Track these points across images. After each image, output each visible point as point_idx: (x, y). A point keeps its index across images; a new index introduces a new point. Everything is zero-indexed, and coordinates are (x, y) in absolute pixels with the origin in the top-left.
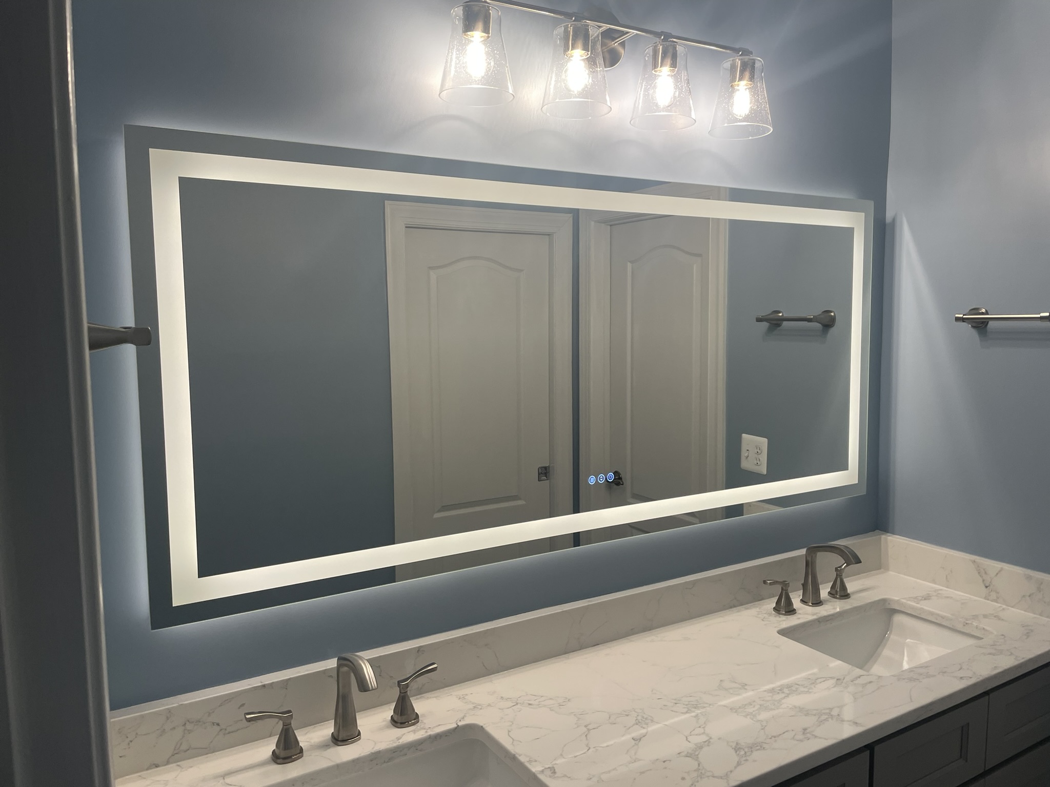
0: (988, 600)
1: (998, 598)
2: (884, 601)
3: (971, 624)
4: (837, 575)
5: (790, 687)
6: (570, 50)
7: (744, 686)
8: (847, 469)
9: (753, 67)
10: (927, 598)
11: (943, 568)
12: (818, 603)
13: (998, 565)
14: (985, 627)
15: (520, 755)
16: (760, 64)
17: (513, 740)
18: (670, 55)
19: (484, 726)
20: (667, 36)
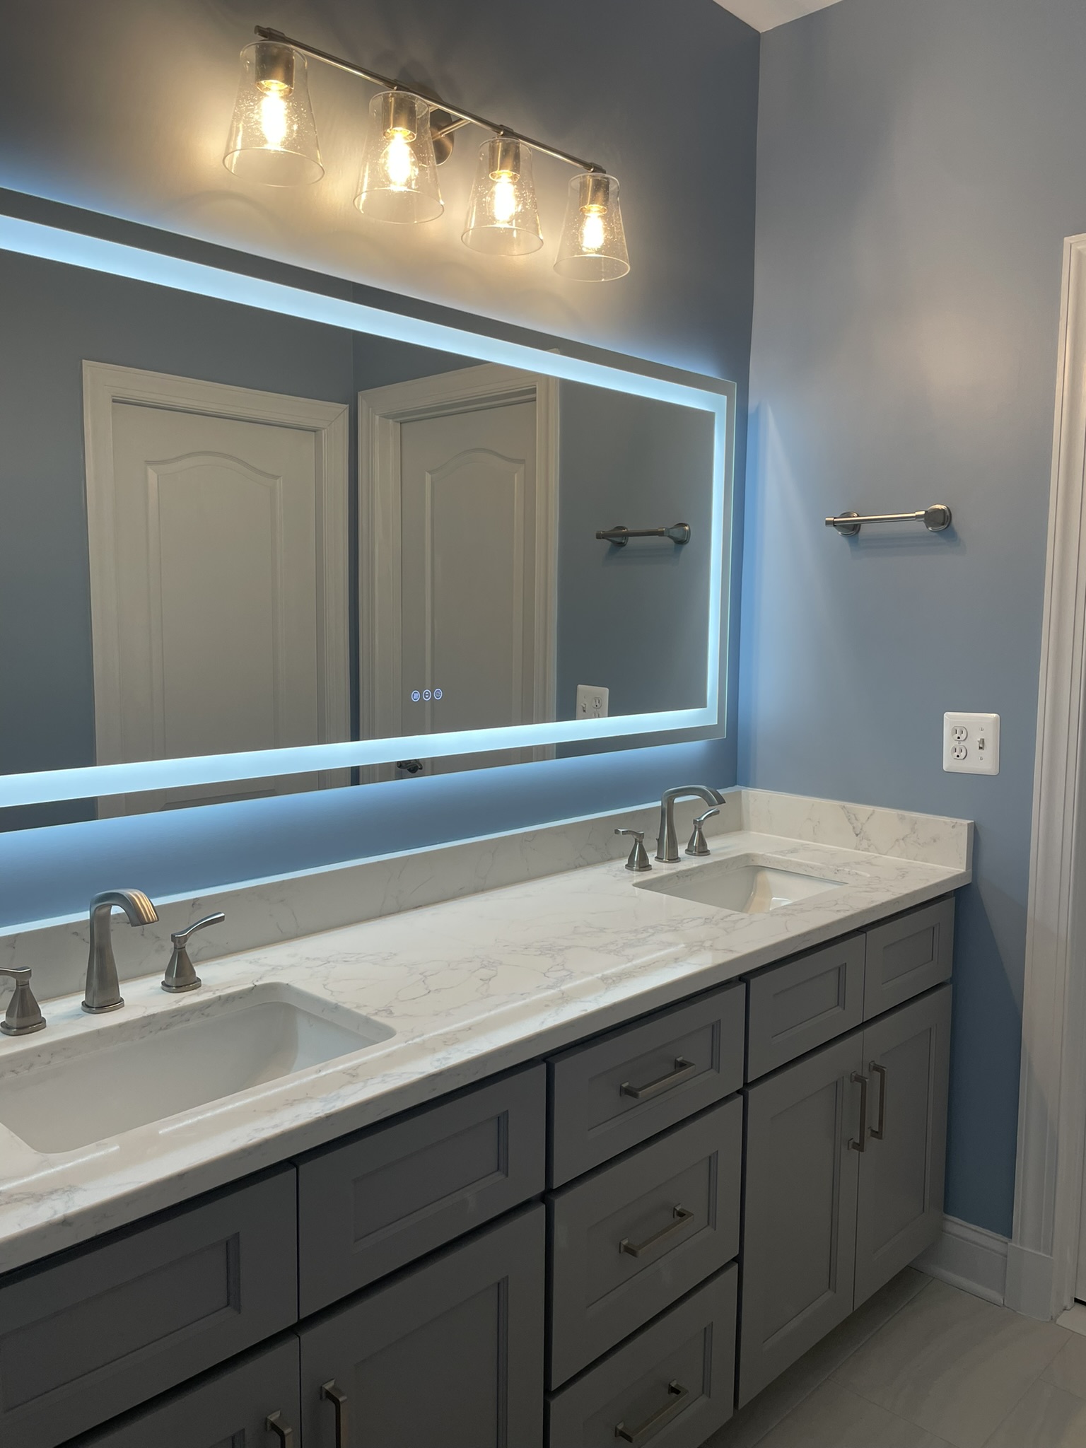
0: (859, 850)
1: (869, 846)
2: (747, 856)
3: (843, 870)
4: (695, 828)
5: (654, 927)
6: (392, 127)
7: (602, 930)
8: (705, 707)
9: (607, 187)
10: (794, 851)
11: (810, 819)
12: (674, 858)
13: (869, 809)
14: (858, 872)
15: (344, 1003)
16: (615, 186)
17: (332, 991)
18: (511, 153)
19: (291, 984)
20: (508, 133)
